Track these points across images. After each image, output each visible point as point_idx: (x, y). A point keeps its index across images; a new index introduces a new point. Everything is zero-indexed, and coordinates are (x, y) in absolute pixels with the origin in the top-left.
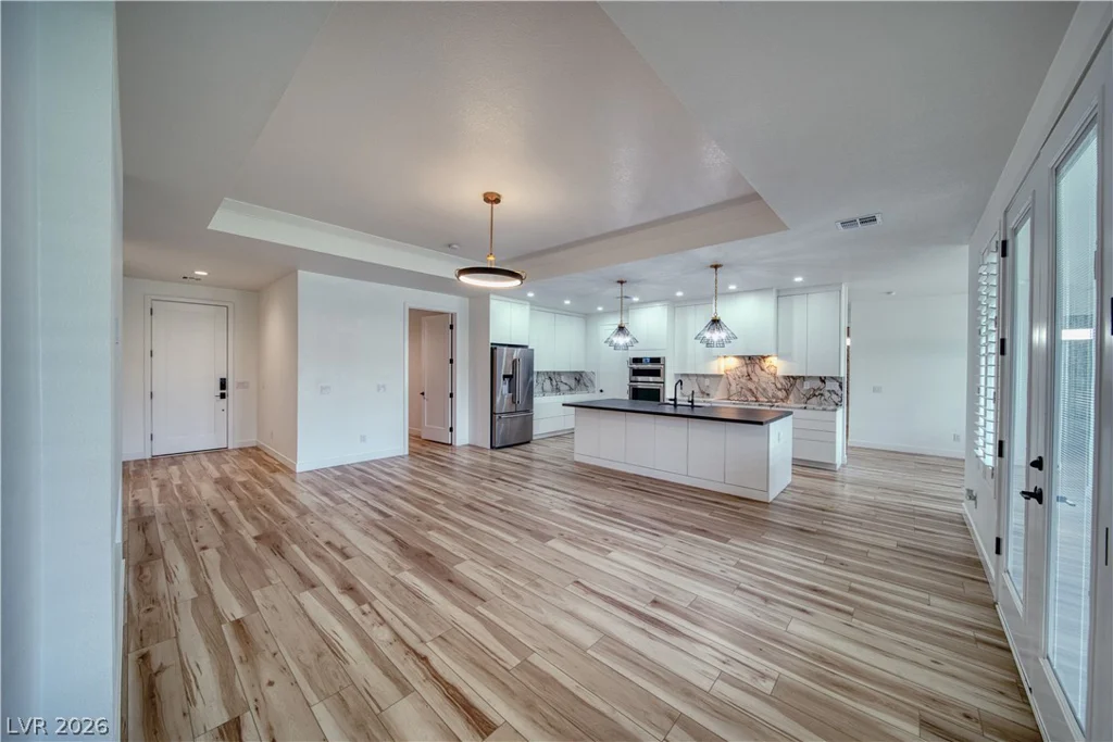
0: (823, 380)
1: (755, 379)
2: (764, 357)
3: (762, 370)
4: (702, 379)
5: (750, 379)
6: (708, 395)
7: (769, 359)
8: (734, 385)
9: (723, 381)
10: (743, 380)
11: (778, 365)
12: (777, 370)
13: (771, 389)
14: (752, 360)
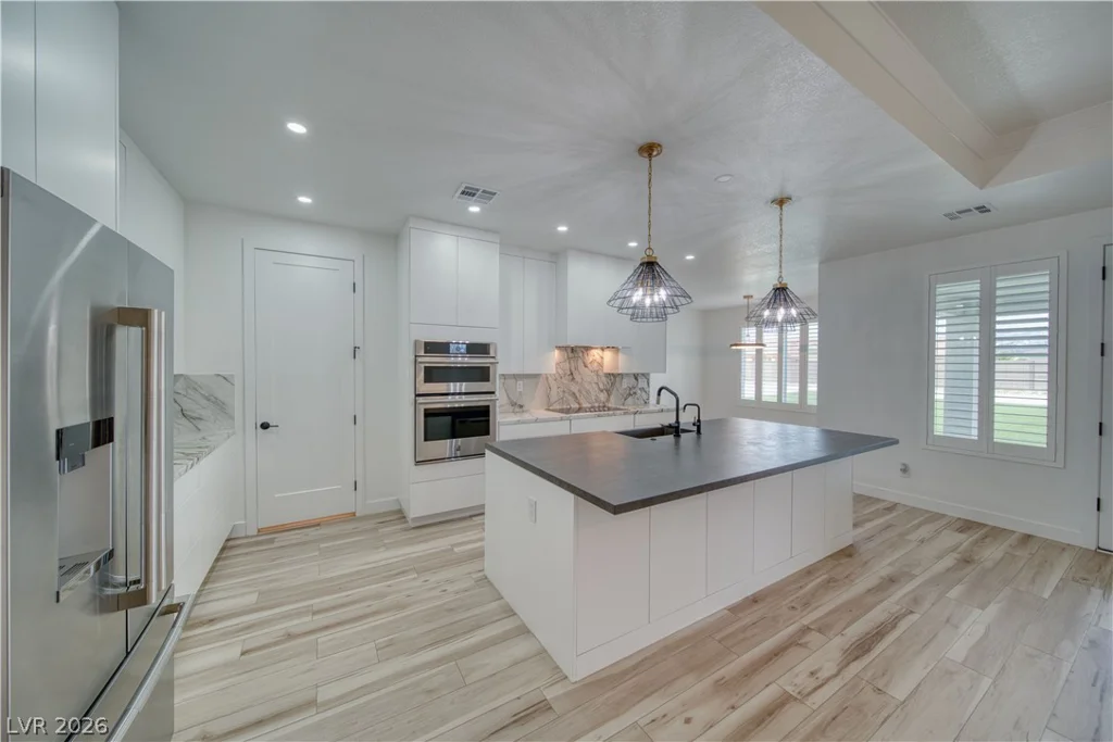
0: (636, 377)
1: (577, 377)
2: (588, 349)
3: (586, 366)
4: (511, 382)
5: (573, 379)
6: (521, 406)
7: (593, 352)
8: (554, 389)
9: (542, 381)
10: (564, 381)
11: (604, 359)
12: (601, 365)
13: (594, 391)
14: (575, 352)
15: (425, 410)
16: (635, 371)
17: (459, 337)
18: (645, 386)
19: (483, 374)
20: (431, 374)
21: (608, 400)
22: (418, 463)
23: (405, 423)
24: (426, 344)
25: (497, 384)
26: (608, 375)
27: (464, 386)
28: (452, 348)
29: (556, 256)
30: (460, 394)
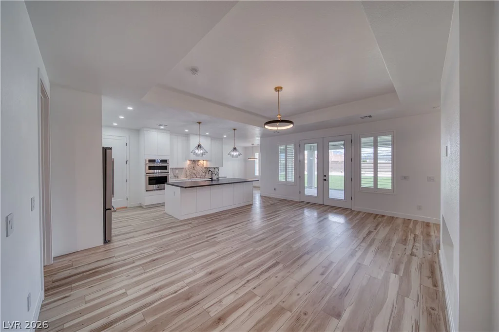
1: (196, 169)
2: (199, 160)
3: (198, 166)
4: (174, 170)
5: (194, 169)
6: (178, 177)
7: (200, 161)
8: (188, 172)
9: (184, 170)
10: (191, 170)
11: (204, 163)
12: (203, 165)
13: (201, 173)
14: (194, 162)
15: (149, 177)
16: (214, 167)
17: (158, 158)
18: (218, 171)
19: (165, 168)
20: (150, 168)
21: (205, 175)
22: (147, 191)
23: (143, 180)
24: (149, 160)
25: (169, 170)
26: (205, 168)
27: (160, 171)
28: (156, 161)
29: (187, 135)
30: (159, 173)
